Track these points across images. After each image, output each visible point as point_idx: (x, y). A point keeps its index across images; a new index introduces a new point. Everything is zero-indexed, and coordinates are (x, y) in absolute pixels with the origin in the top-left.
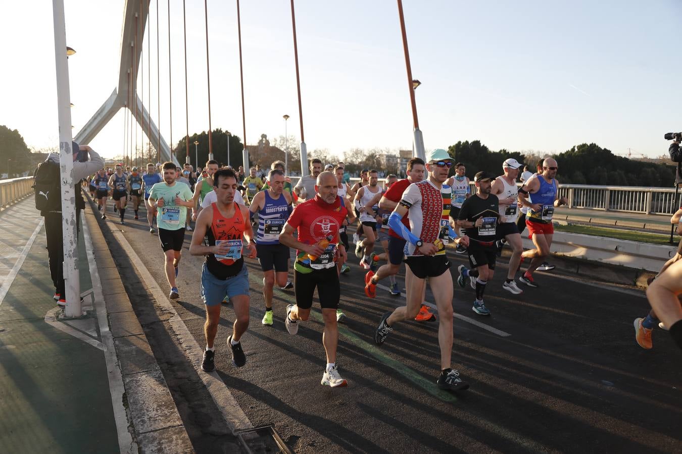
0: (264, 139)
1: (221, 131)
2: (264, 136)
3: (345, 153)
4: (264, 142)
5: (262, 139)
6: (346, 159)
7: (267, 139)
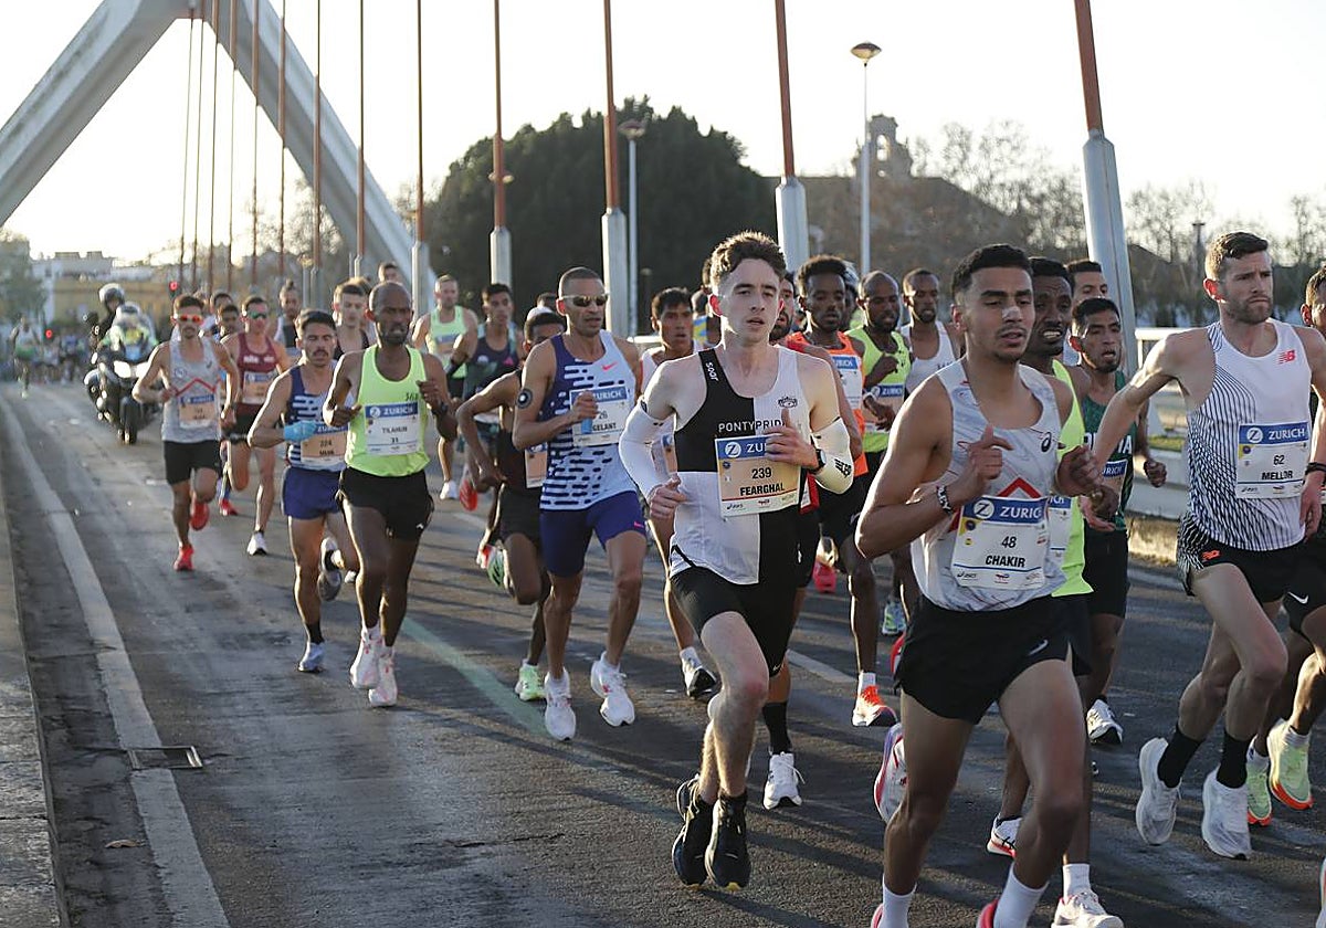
0: (882, 140)
1: (645, 109)
2: (882, 126)
3: (1298, 203)
4: (882, 155)
5: (874, 139)
6: (1303, 239)
7: (900, 138)
